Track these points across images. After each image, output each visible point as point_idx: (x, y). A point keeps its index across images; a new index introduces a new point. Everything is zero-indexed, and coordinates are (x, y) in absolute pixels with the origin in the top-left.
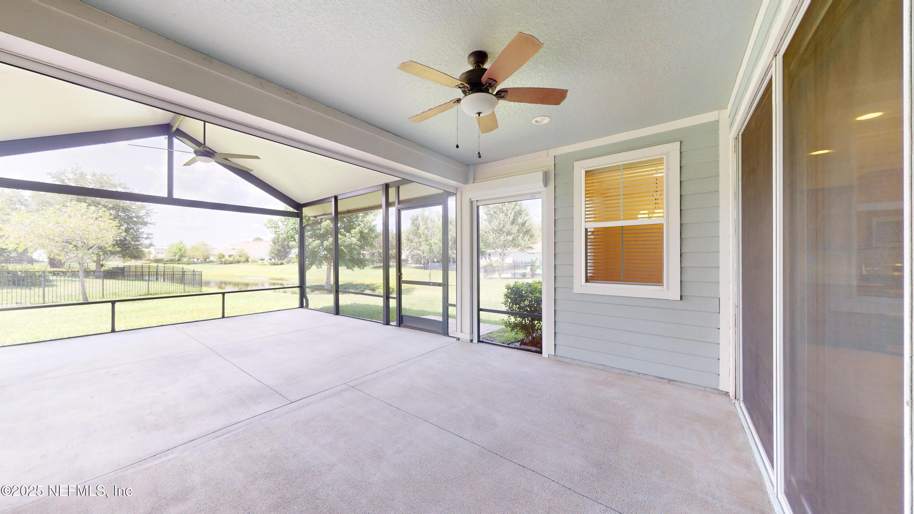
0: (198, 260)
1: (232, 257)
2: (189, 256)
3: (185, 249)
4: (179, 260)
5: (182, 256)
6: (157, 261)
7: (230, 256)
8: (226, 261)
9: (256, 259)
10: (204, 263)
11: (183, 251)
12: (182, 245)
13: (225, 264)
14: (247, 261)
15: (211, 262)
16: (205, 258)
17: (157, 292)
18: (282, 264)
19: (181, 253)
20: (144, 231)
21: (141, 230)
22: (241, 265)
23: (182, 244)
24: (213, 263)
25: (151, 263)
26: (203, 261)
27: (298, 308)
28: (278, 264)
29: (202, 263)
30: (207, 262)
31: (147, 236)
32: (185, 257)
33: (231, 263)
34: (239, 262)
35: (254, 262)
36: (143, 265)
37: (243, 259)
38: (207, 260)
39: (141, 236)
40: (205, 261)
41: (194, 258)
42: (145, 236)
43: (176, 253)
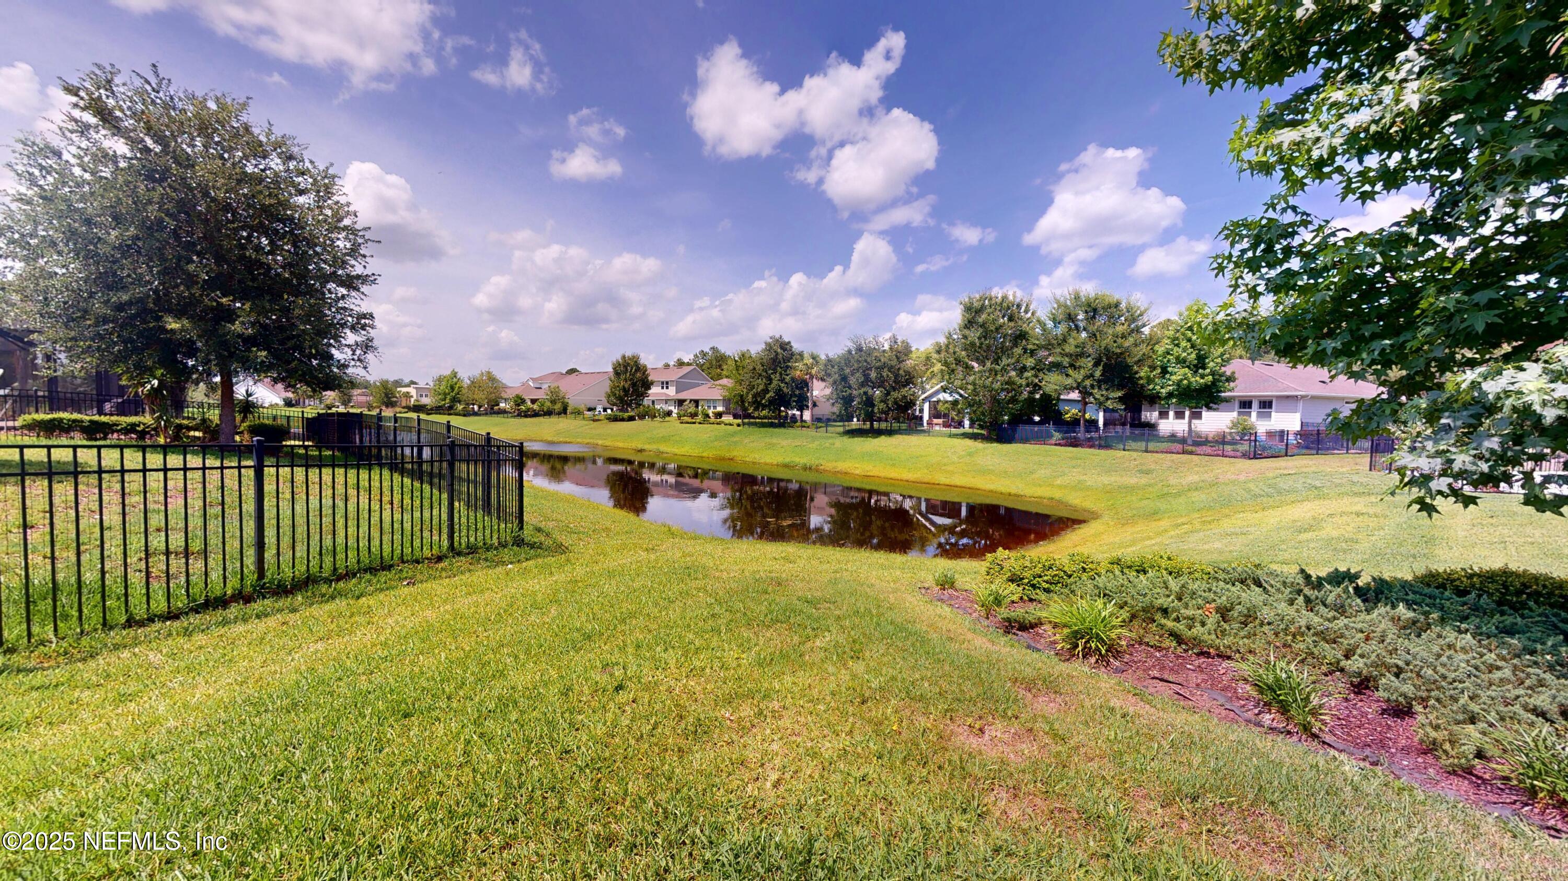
1: (538, 403)
4: (451, 408)
5: (455, 400)
6: (418, 408)
7: (533, 401)
8: (528, 410)
9: (582, 407)
13: (526, 416)
14: (564, 411)
17: (314, 569)
18: (631, 419)
22: (554, 419)
28: (623, 420)
32: (459, 402)
33: (536, 415)
34: (549, 413)
35: (578, 413)
37: (558, 407)
43: (445, 394)
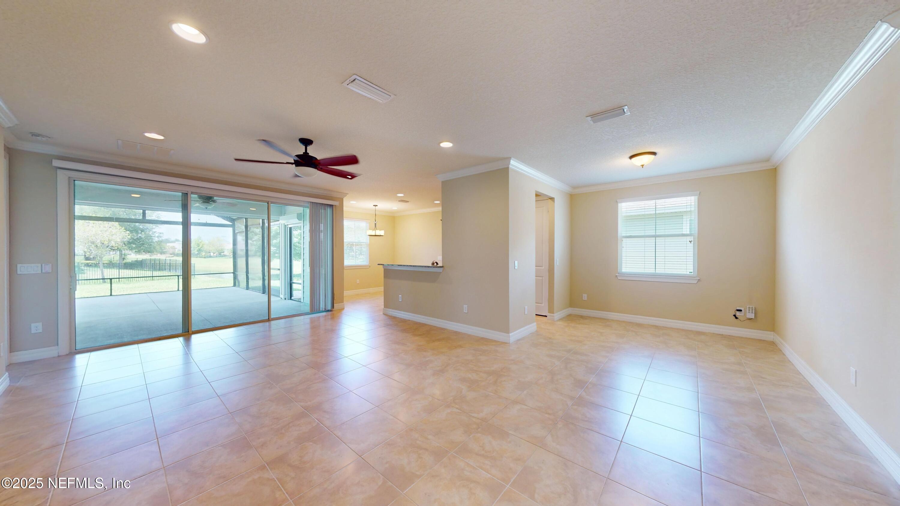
0: (214, 254)
2: (205, 251)
3: (203, 244)
10: (219, 256)
11: (200, 246)
12: (200, 241)
15: (225, 256)
16: (220, 252)
19: (199, 248)
20: (156, 231)
21: (154, 230)
23: (200, 239)
24: (226, 257)
25: (173, 257)
26: (218, 255)
27: (232, 287)
29: (217, 257)
30: (221, 256)
31: (158, 235)
36: (167, 259)
38: (222, 254)
39: (154, 235)
40: (220, 255)
41: (210, 252)
42: (157, 235)
